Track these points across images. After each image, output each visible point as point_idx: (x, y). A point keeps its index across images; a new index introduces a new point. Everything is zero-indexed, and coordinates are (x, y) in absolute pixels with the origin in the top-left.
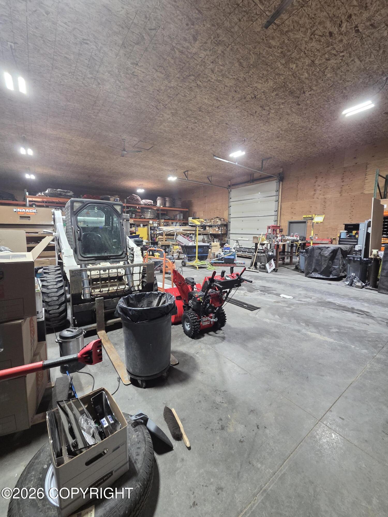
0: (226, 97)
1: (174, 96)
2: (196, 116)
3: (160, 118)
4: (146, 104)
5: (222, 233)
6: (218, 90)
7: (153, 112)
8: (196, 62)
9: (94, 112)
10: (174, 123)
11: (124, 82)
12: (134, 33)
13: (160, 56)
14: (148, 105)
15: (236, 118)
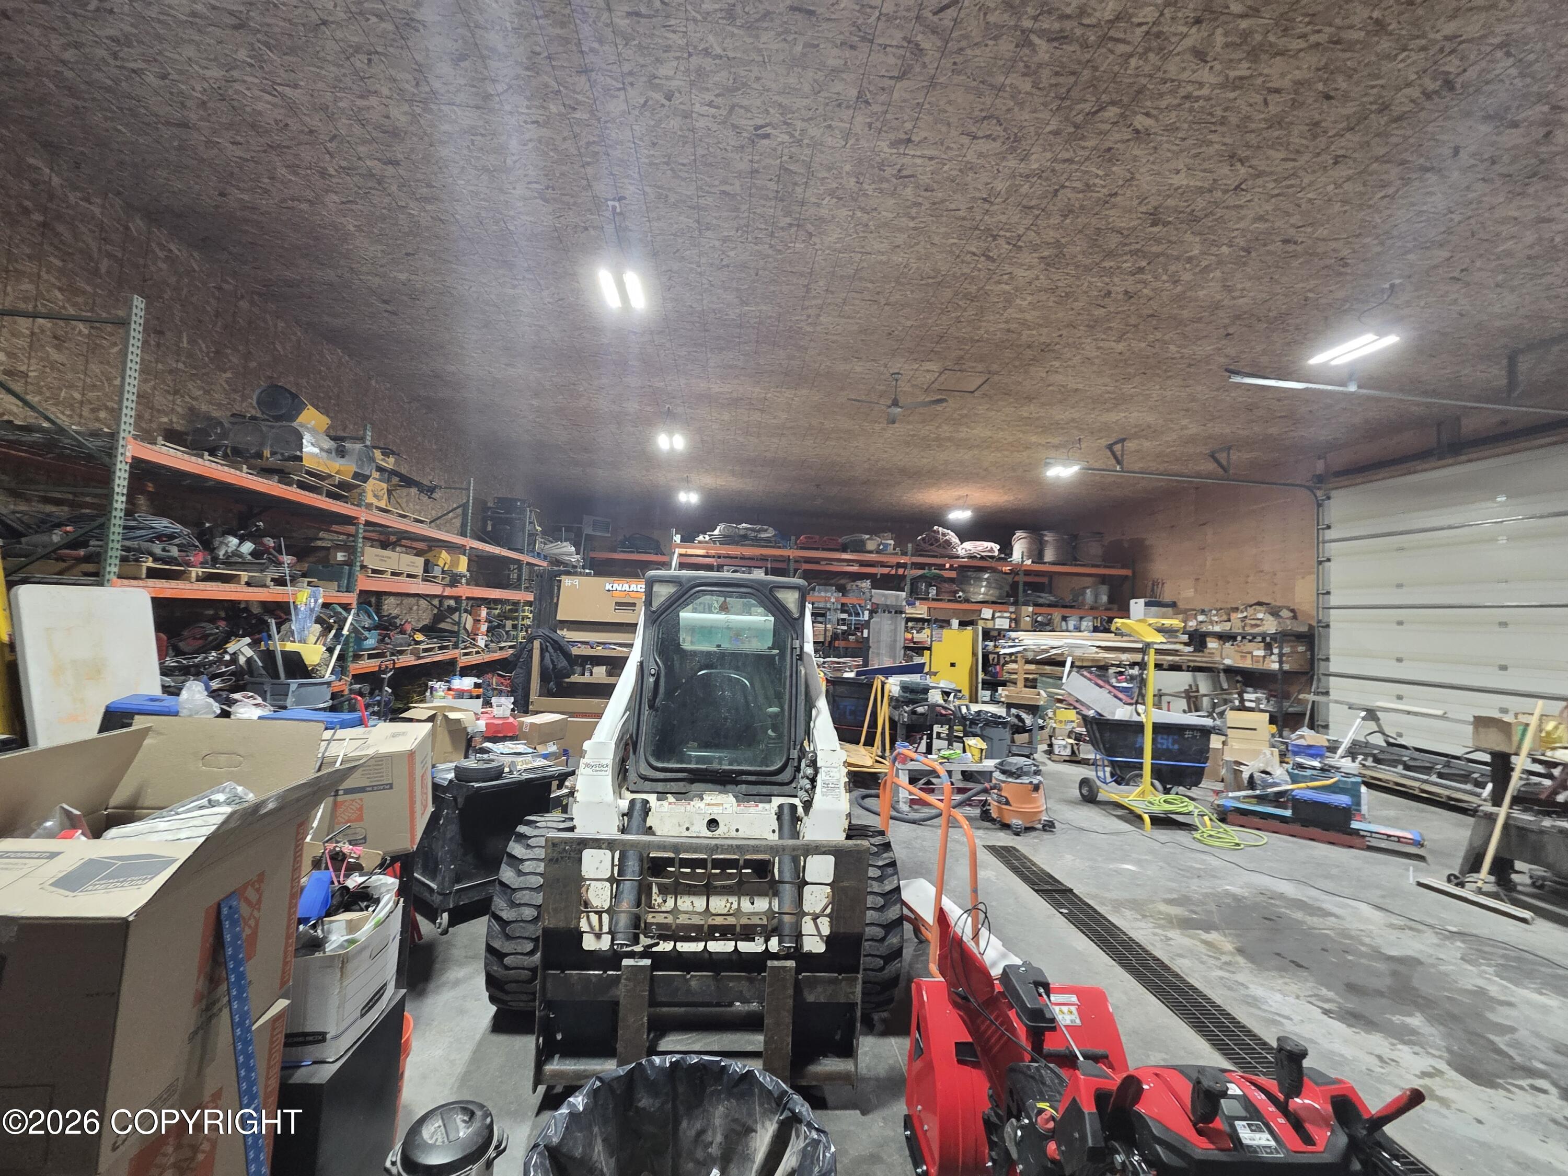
0: (1276, 134)
1: (1046, 201)
2: (1138, 246)
3: (1003, 286)
4: (952, 252)
5: (1286, 667)
6: (1234, 119)
7: (976, 273)
8: (1121, 48)
9: (809, 316)
10: (1053, 291)
11: (875, 209)
12: (888, 49)
13: (981, 85)
14: (958, 256)
15: (1337, 207)
